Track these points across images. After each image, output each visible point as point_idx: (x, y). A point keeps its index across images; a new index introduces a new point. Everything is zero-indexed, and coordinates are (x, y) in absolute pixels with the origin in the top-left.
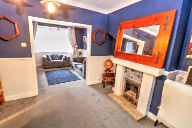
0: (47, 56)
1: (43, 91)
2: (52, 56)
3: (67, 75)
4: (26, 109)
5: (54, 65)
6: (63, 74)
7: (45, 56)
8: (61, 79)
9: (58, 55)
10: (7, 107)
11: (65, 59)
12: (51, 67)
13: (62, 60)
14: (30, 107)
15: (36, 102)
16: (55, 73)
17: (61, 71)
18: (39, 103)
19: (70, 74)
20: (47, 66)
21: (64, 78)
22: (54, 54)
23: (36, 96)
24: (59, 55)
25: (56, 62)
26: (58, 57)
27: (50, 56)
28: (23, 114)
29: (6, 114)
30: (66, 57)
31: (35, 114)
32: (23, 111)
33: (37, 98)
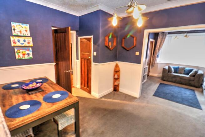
0: (169, 67)
1: (144, 97)
2: (177, 68)
3: (184, 95)
4: (124, 102)
5: (174, 79)
6: (179, 92)
7: (167, 67)
8: (172, 96)
9: (185, 68)
10: (118, 94)
11: (194, 76)
12: (171, 80)
13: (188, 76)
14: (127, 102)
15: (133, 102)
16: (171, 87)
17: (180, 89)
18: (135, 103)
19: (190, 97)
20: (166, 78)
21: (176, 97)
22: (180, 67)
23: (136, 98)
24: (187, 69)
25: (179, 76)
26: (185, 71)
27: (174, 68)
28: (121, 103)
29: (115, 97)
30: (196, 72)
31: (126, 108)
32: (122, 102)
33: (136, 100)
